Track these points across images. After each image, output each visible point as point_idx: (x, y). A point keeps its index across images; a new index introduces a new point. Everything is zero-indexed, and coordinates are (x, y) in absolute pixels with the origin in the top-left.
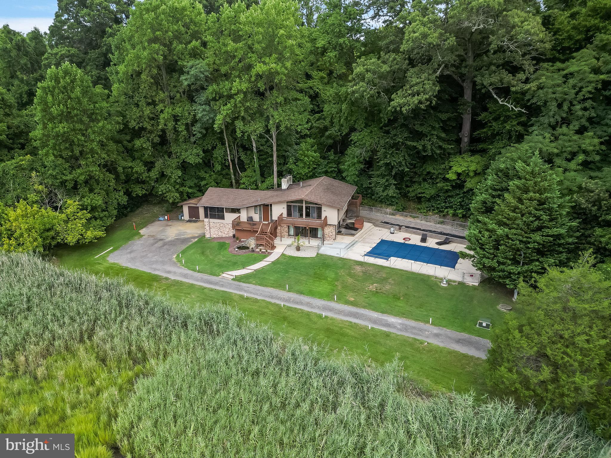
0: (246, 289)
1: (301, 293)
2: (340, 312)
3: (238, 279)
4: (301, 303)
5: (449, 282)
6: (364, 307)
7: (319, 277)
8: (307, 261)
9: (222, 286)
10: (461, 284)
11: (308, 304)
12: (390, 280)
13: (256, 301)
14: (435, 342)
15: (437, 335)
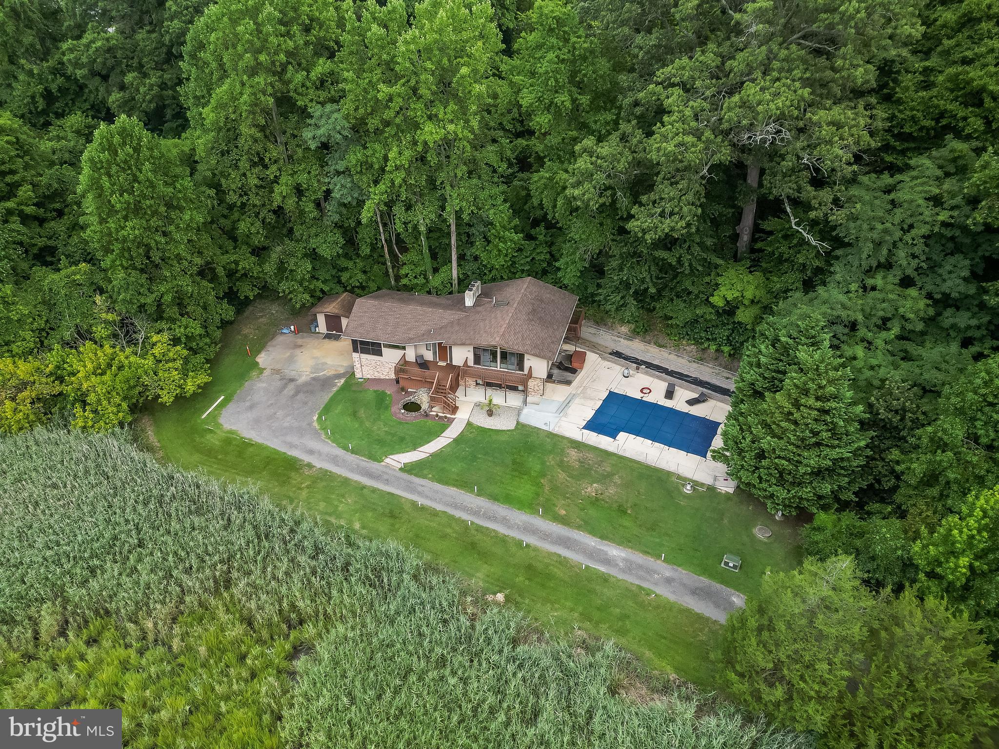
0: (420, 489)
1: (494, 498)
2: (546, 536)
3: (409, 469)
4: (493, 518)
5: (695, 484)
6: (579, 528)
7: (519, 469)
8: (504, 438)
9: (387, 482)
10: (711, 489)
11: (504, 521)
12: (617, 479)
13: (435, 513)
14: (666, 593)
15: (669, 581)
